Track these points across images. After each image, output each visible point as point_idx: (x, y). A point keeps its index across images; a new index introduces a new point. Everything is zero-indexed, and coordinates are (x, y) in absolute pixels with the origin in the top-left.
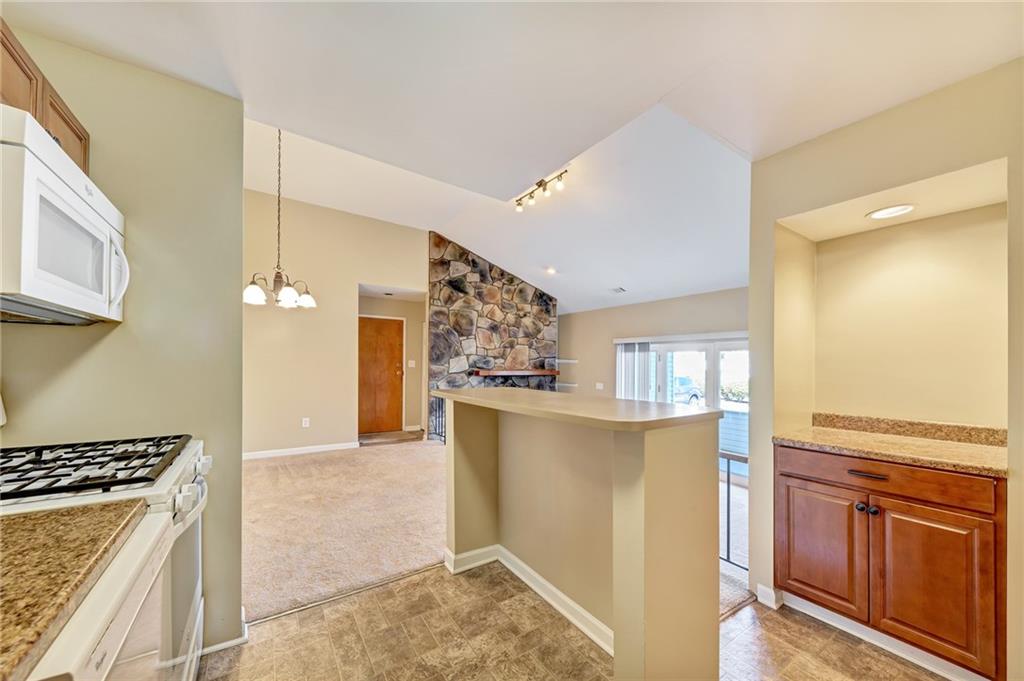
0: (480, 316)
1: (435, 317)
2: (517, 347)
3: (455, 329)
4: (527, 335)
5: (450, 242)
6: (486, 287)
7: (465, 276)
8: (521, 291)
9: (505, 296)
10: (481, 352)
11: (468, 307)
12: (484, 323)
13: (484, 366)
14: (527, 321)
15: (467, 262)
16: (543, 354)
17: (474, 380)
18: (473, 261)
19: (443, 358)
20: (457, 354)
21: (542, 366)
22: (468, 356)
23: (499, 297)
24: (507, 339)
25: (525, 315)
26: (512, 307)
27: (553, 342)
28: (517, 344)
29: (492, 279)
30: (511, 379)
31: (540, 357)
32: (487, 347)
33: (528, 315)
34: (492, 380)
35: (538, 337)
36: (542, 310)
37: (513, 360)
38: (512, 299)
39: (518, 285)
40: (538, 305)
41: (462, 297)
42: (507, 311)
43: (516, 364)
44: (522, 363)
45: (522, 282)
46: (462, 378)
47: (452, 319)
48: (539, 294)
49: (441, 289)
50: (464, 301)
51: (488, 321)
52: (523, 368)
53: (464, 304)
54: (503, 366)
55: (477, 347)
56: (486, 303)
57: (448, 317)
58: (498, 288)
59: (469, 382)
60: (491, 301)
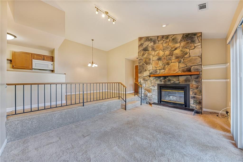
0: (153, 56)
1: (139, 61)
2: (171, 64)
3: (145, 63)
4: (177, 58)
5: (143, 38)
6: (155, 46)
7: (148, 45)
8: (173, 39)
9: (165, 45)
10: (154, 69)
11: (149, 55)
12: (156, 58)
13: (155, 73)
14: (177, 51)
15: (149, 40)
16: (189, 64)
17: (152, 78)
18: (151, 39)
19: (142, 72)
20: (146, 70)
21: (189, 70)
23: (161, 46)
24: (165, 61)
25: (176, 49)
26: (168, 48)
27: (198, 57)
28: (171, 63)
29: (158, 41)
30: (168, 77)
31: (187, 66)
32: (156, 66)
33: (178, 48)
34: (158, 78)
35: (185, 57)
36: (188, 43)
37: (169, 70)
38: (168, 45)
39: (171, 38)
40: (185, 41)
41: (147, 53)
42: (166, 50)
43: (171, 71)
44: (175, 70)
45: (174, 35)
46: (147, 78)
47: (144, 60)
48: (185, 36)
49: (141, 53)
50: (148, 53)
51: (157, 57)
52: (175, 73)
53: (148, 54)
54: (164, 72)
55: (152, 67)
56: (155, 51)
57: (143, 60)
58: (161, 43)
59: (150, 79)
60: (158, 50)
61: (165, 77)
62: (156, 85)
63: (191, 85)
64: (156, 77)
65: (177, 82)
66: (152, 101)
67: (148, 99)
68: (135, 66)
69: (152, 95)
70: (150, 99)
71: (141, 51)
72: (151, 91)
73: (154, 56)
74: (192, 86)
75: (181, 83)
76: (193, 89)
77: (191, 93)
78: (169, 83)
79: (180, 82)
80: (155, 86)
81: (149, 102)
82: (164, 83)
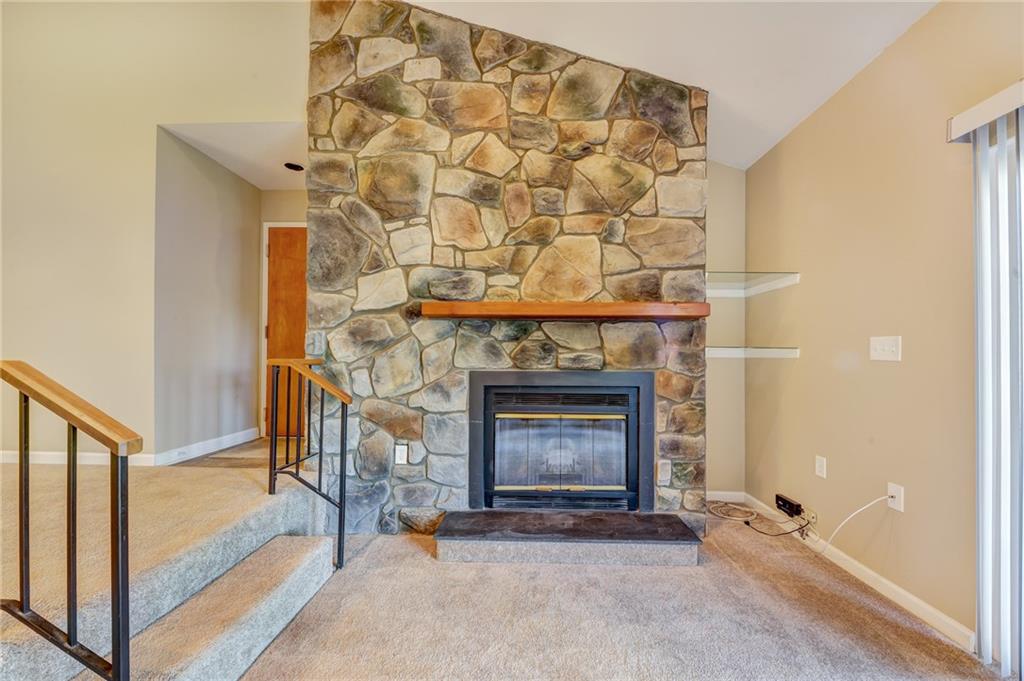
0: (442, 165)
1: (315, 178)
2: (560, 241)
3: (371, 203)
4: (594, 206)
6: (456, 90)
7: (399, 70)
8: (573, 85)
9: (521, 106)
10: (447, 257)
11: (406, 147)
12: (457, 182)
13: (454, 294)
14: (596, 168)
15: (406, 34)
16: (654, 258)
17: (425, 328)
18: (422, 27)
19: (339, 275)
20: (377, 265)
21: (653, 293)
22: (407, 269)
23: (498, 108)
24: (523, 217)
25: (587, 151)
26: (542, 131)
27: (691, 222)
28: (562, 232)
29: (480, 63)
30: (540, 328)
31: (642, 267)
32: (463, 244)
33: (599, 149)
34: (477, 329)
35: (634, 209)
36: (649, 131)
37: (546, 276)
38: (543, 111)
39: (562, 70)
40: (633, 117)
41: (390, 124)
42: (526, 144)
43: (557, 289)
44: (578, 285)
45: (578, 58)
46: (392, 324)
47: (364, 180)
48: (638, 84)
49: (335, 112)
50: (397, 133)
51: (466, 178)
52: (581, 299)
53: (397, 140)
54: (515, 292)
55: (434, 245)
56: (459, 131)
57: (353, 176)
58: (498, 86)
59: (411, 333)
60: (477, 124)
61: (522, 323)
62: (460, 382)
63: (659, 378)
64: (460, 320)
65: (594, 359)
66: (430, 502)
67: (393, 495)
68: (273, 232)
69: (425, 461)
70: (409, 494)
71: (332, 95)
72: (416, 427)
73: (445, 166)
74: (667, 384)
75: (610, 364)
76: (672, 402)
77: (660, 423)
78: (546, 367)
79: (609, 358)
80: (454, 391)
81: (406, 511)
82: (515, 366)
